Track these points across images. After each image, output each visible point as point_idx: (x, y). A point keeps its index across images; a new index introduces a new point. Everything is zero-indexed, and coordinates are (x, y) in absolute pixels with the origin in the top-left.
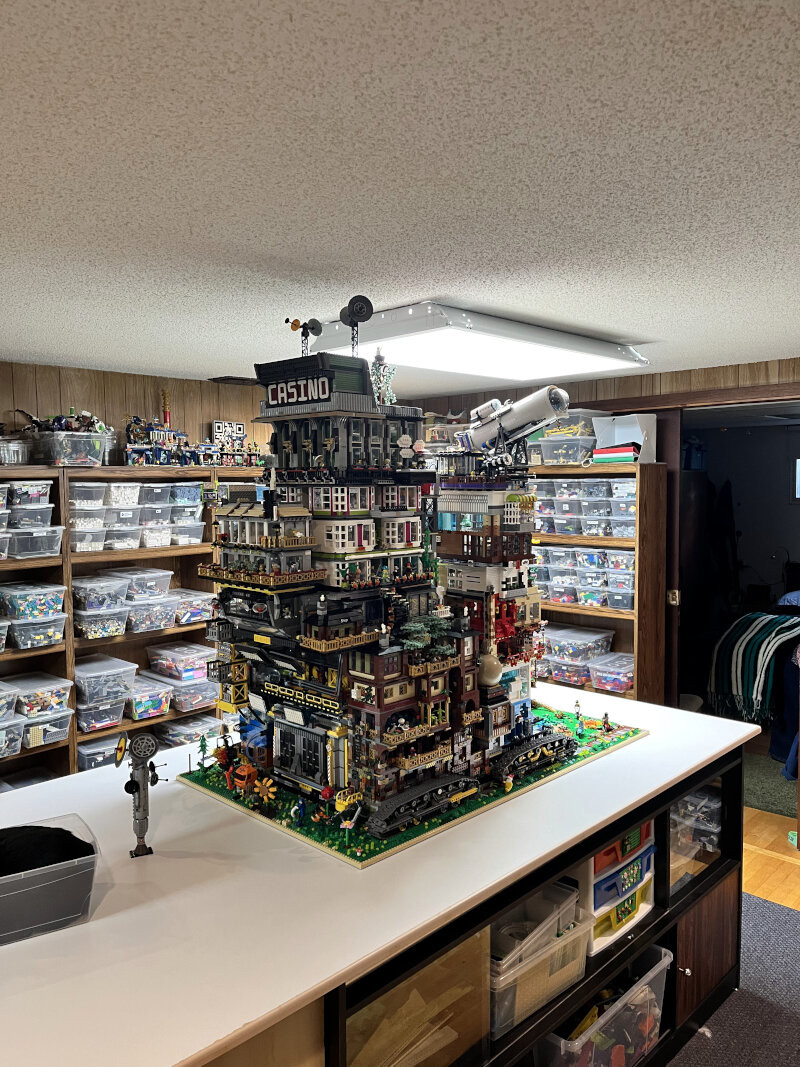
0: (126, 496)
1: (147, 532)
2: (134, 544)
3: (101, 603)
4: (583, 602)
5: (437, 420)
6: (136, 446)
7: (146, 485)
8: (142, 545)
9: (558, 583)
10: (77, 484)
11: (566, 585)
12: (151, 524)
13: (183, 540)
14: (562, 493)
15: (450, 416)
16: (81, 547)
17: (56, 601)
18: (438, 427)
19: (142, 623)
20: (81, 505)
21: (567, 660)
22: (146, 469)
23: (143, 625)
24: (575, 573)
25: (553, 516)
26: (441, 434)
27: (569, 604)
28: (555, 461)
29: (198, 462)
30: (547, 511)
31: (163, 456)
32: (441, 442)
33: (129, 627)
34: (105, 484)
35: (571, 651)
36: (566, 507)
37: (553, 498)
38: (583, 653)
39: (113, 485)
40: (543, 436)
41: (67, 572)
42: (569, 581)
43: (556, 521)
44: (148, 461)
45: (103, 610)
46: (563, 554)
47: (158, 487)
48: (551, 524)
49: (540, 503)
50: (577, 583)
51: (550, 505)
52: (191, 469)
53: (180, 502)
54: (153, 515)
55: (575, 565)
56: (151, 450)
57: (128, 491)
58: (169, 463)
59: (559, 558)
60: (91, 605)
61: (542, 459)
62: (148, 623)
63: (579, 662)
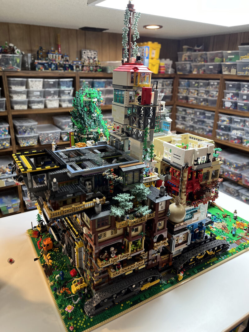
0: (36, 85)
1: (47, 102)
2: (41, 106)
3: (25, 132)
4: (245, 144)
5: (188, 50)
6: (40, 61)
7: (46, 80)
8: (46, 107)
9: (235, 133)
10: (12, 79)
11: (238, 135)
12: (49, 98)
13: (65, 105)
14: (244, 90)
15: (196, 48)
16: (17, 107)
17: (5, 131)
18: (188, 53)
19: (45, 140)
20: (14, 88)
21: (232, 169)
22: (44, 72)
23: (45, 142)
24: (243, 130)
25: (237, 101)
26: (189, 57)
27: (238, 144)
28: (243, 73)
29: (72, 69)
30: (235, 98)
31: (53, 66)
32: (189, 61)
33: (39, 141)
34: (25, 80)
35: (235, 166)
36: (245, 97)
37: (239, 92)
38: (241, 168)
39: (30, 80)
40: (239, 60)
41: (10, 118)
42: (240, 133)
43: (238, 104)
44: (46, 69)
45: (26, 135)
46: (239, 121)
47: (52, 81)
48: (235, 105)
49: (232, 94)
50: (244, 135)
51: (237, 95)
52: (69, 72)
53: (63, 88)
54: (49, 94)
55: (244, 126)
56: (47, 63)
57: (37, 83)
58: (57, 69)
59: (237, 122)
60: (20, 133)
61: (236, 72)
62: (47, 141)
63: (237, 172)
